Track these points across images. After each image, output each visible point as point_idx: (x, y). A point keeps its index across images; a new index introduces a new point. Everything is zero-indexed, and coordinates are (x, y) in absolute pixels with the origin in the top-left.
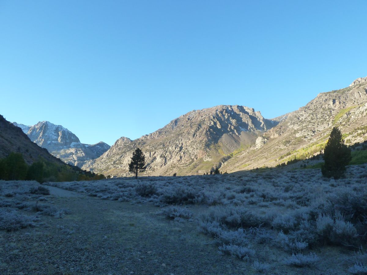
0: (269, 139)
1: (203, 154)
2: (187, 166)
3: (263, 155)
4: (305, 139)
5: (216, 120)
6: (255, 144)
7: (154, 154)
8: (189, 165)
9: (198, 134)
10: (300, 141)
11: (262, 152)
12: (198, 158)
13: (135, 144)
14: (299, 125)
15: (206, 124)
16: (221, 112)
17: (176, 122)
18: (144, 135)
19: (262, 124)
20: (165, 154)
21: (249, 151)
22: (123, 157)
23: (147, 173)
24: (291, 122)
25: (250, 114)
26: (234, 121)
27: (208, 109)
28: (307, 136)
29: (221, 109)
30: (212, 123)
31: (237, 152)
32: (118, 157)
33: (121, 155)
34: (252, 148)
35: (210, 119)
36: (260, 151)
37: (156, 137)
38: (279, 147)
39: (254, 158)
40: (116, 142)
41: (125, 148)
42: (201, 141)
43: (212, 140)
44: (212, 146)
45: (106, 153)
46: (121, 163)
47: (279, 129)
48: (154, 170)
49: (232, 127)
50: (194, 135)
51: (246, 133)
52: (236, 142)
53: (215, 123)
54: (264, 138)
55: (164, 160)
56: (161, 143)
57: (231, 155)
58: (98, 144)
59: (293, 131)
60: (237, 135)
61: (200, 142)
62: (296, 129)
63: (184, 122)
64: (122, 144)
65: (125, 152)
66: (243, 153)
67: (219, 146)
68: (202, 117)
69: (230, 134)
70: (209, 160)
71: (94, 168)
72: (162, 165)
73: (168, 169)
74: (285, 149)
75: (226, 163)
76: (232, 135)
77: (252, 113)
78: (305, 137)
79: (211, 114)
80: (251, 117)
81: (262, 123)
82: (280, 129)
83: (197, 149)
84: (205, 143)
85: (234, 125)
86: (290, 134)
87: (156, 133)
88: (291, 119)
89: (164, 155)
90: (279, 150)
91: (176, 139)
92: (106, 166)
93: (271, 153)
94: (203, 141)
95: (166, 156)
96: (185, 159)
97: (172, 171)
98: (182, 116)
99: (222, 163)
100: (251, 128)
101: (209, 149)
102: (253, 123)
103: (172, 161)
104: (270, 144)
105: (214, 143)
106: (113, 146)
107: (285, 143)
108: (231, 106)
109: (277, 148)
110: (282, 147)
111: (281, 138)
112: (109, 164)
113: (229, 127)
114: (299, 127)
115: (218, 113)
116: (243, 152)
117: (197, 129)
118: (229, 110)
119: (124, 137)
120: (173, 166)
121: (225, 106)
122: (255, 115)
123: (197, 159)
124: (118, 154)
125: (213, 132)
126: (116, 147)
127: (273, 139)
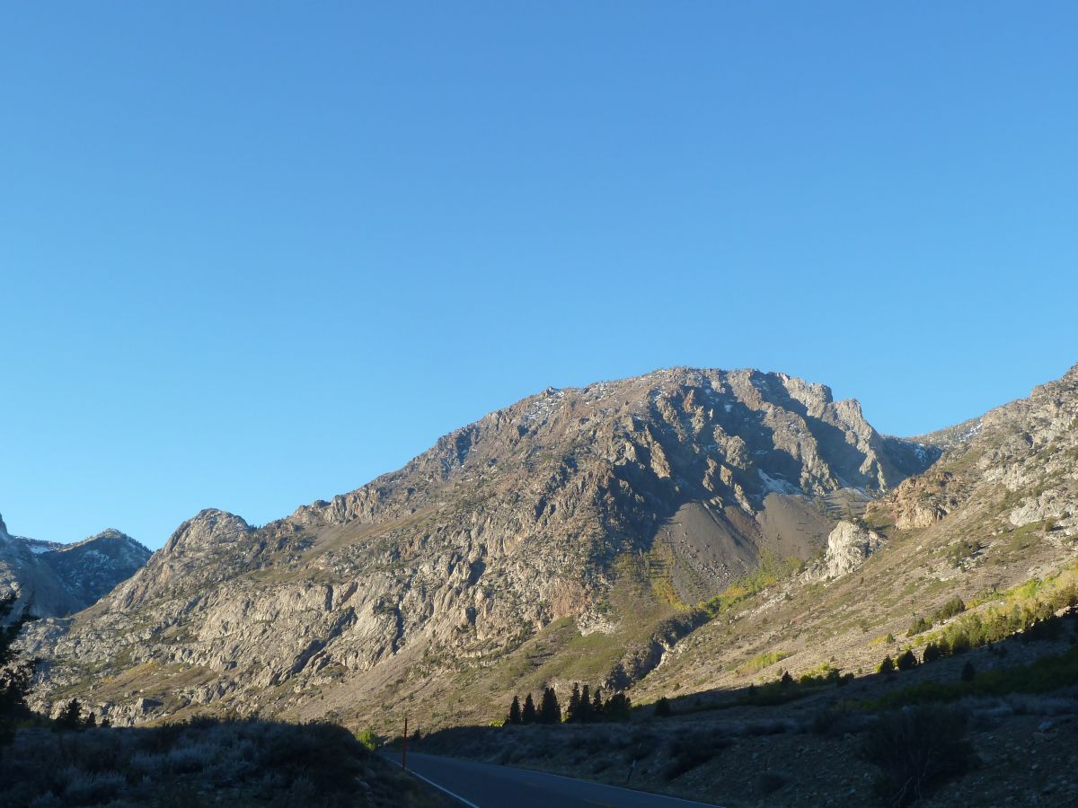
0: (887, 532)
1: (576, 602)
2: (498, 656)
3: (854, 608)
4: (1051, 538)
5: (646, 439)
6: (822, 555)
7: (346, 597)
8: (507, 651)
9: (558, 501)
10: (1027, 546)
11: (849, 598)
12: (555, 619)
13: (263, 545)
14: (1029, 468)
15: (598, 457)
16: (676, 402)
17: (464, 441)
18: (310, 502)
19: (868, 462)
20: (401, 598)
21: (793, 590)
22: (201, 609)
23: (308, 687)
24: (991, 452)
25: (809, 413)
26: (731, 446)
27: (616, 385)
28: (1061, 523)
29: (674, 386)
30: (630, 453)
31: (739, 592)
32: (177, 606)
33: (191, 599)
34: (807, 577)
35: (619, 434)
36: (844, 589)
37: (365, 512)
38: (931, 571)
39: (810, 624)
40: (177, 536)
41: (215, 561)
42: (570, 536)
43: (625, 535)
44: (621, 564)
45: (126, 587)
46: (187, 638)
47: (934, 488)
48: (340, 674)
49: (725, 475)
50: (539, 509)
51: (789, 502)
52: (738, 543)
53: (643, 454)
54: (864, 527)
55: (391, 627)
56: (384, 541)
57: (710, 606)
58: (92, 544)
59: (1000, 498)
60: (744, 513)
61: (568, 541)
62: (1012, 487)
63: (500, 445)
64: (206, 546)
65: (211, 585)
66: (766, 600)
67: (656, 564)
68: (583, 421)
69: (711, 506)
70: (605, 628)
71: (58, 657)
72: (382, 650)
73: (407, 671)
74: (956, 582)
75: (681, 647)
76: (722, 511)
77: (822, 406)
78: (1052, 528)
79: (625, 408)
80: (816, 427)
81: (865, 456)
82: (943, 484)
83: (551, 574)
84: (589, 545)
85: (735, 464)
86: (986, 510)
87: (367, 492)
88: (994, 439)
89: (395, 599)
90: (927, 585)
91: (454, 526)
92: (115, 650)
93: (892, 603)
94: (582, 539)
95: (404, 607)
96: (493, 620)
97: (424, 681)
98: (494, 415)
99: (667, 646)
100: (814, 478)
101: (611, 578)
102: (822, 453)
103: (429, 629)
104: (890, 558)
105: (635, 547)
106: (160, 553)
107: (957, 553)
108: (722, 374)
109: (921, 579)
110: (944, 572)
111: (943, 528)
112: (131, 638)
113: (711, 471)
114: (1025, 479)
115: (660, 404)
116: (765, 593)
117: (558, 477)
118: (714, 393)
119: (214, 511)
120: (434, 657)
121: (693, 370)
122: (836, 417)
123: (546, 622)
124: (178, 593)
125: (633, 495)
126: (173, 558)
127: (908, 535)
